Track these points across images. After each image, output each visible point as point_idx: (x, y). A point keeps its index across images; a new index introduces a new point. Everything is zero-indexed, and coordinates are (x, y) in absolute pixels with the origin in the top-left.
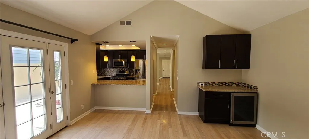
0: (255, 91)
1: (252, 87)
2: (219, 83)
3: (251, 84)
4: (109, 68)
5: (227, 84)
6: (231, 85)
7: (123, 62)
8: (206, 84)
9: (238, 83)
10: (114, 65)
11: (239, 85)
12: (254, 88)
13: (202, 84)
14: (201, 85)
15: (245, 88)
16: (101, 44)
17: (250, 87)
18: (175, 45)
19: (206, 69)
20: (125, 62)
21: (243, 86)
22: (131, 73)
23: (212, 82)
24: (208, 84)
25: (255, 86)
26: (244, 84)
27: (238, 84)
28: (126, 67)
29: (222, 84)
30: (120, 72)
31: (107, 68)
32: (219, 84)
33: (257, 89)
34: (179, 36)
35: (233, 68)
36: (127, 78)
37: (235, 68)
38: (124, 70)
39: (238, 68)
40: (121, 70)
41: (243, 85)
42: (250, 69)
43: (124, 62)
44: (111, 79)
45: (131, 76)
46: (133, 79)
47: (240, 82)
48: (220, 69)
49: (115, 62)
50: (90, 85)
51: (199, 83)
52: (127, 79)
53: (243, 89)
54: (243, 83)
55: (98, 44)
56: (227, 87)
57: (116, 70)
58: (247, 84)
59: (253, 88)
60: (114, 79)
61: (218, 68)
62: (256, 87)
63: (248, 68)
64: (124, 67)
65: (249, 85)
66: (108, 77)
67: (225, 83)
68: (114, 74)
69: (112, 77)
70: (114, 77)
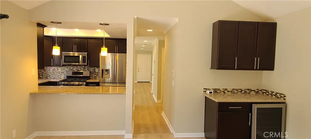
0: (282, 100)
1: (278, 94)
2: (233, 89)
3: (275, 91)
4: (54, 66)
5: (244, 92)
6: (249, 92)
7: (79, 57)
8: (216, 91)
9: (257, 89)
10: (63, 62)
11: (259, 92)
12: (281, 97)
13: (211, 91)
14: (209, 93)
15: (267, 97)
16: (45, 26)
17: (274, 95)
18: (165, 32)
19: (217, 69)
20: (84, 58)
21: (265, 94)
22: (93, 75)
23: (224, 89)
24: (218, 92)
25: (281, 94)
26: (266, 90)
27: (257, 91)
28: (85, 66)
29: (237, 92)
30: (74, 73)
31: (52, 66)
32: (233, 91)
33: (285, 98)
34: (177, 20)
35: (253, 69)
36: (86, 83)
37: (257, 69)
38: (80, 70)
39: (260, 69)
40: (75, 69)
41: (265, 92)
42: (274, 70)
43: (81, 56)
44: (59, 85)
45: (92, 79)
46: (98, 84)
47: (260, 89)
48: (237, 69)
49: (65, 56)
50: (27, 96)
51: (205, 90)
52: (88, 84)
53: (264, 98)
54: (264, 90)
55: (41, 26)
56: (243, 95)
57: (66, 69)
58: (271, 91)
59: (279, 97)
60: (64, 85)
61: (234, 69)
62: (284, 95)
63: (271, 68)
64: (80, 66)
65: (273, 92)
66: (52, 80)
67: (240, 89)
68: (63, 77)
69: (60, 81)
70: (64, 81)
